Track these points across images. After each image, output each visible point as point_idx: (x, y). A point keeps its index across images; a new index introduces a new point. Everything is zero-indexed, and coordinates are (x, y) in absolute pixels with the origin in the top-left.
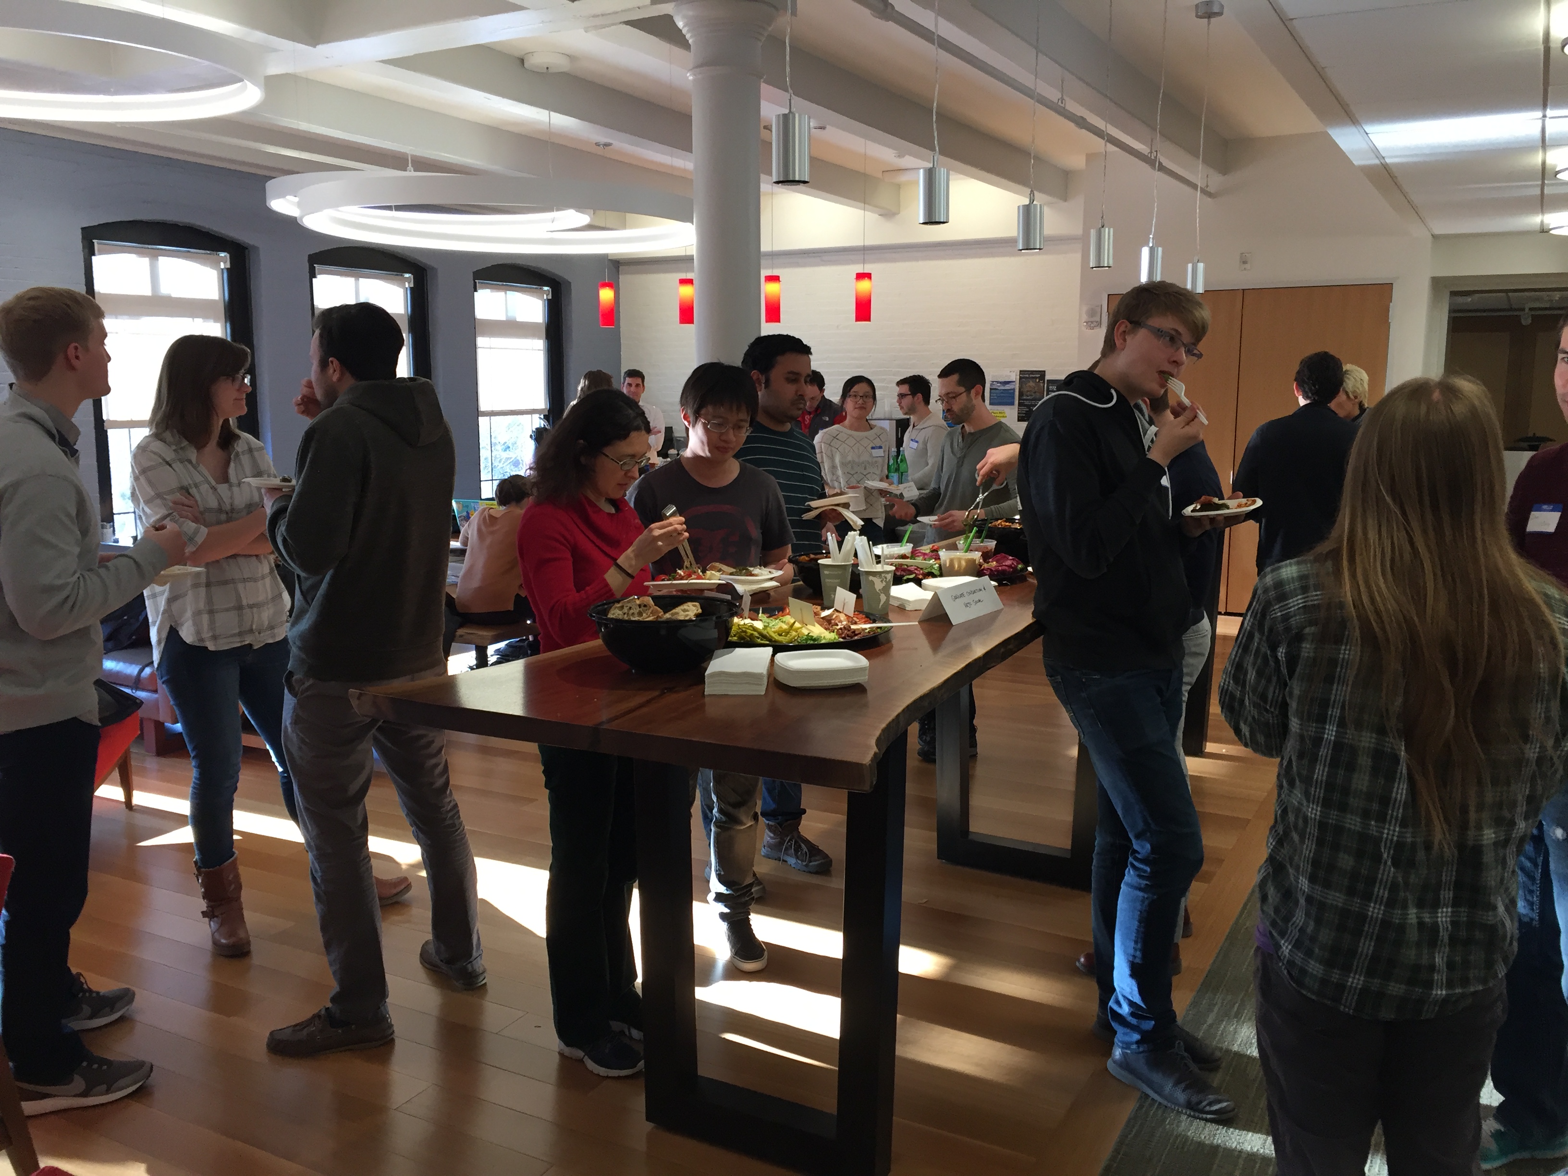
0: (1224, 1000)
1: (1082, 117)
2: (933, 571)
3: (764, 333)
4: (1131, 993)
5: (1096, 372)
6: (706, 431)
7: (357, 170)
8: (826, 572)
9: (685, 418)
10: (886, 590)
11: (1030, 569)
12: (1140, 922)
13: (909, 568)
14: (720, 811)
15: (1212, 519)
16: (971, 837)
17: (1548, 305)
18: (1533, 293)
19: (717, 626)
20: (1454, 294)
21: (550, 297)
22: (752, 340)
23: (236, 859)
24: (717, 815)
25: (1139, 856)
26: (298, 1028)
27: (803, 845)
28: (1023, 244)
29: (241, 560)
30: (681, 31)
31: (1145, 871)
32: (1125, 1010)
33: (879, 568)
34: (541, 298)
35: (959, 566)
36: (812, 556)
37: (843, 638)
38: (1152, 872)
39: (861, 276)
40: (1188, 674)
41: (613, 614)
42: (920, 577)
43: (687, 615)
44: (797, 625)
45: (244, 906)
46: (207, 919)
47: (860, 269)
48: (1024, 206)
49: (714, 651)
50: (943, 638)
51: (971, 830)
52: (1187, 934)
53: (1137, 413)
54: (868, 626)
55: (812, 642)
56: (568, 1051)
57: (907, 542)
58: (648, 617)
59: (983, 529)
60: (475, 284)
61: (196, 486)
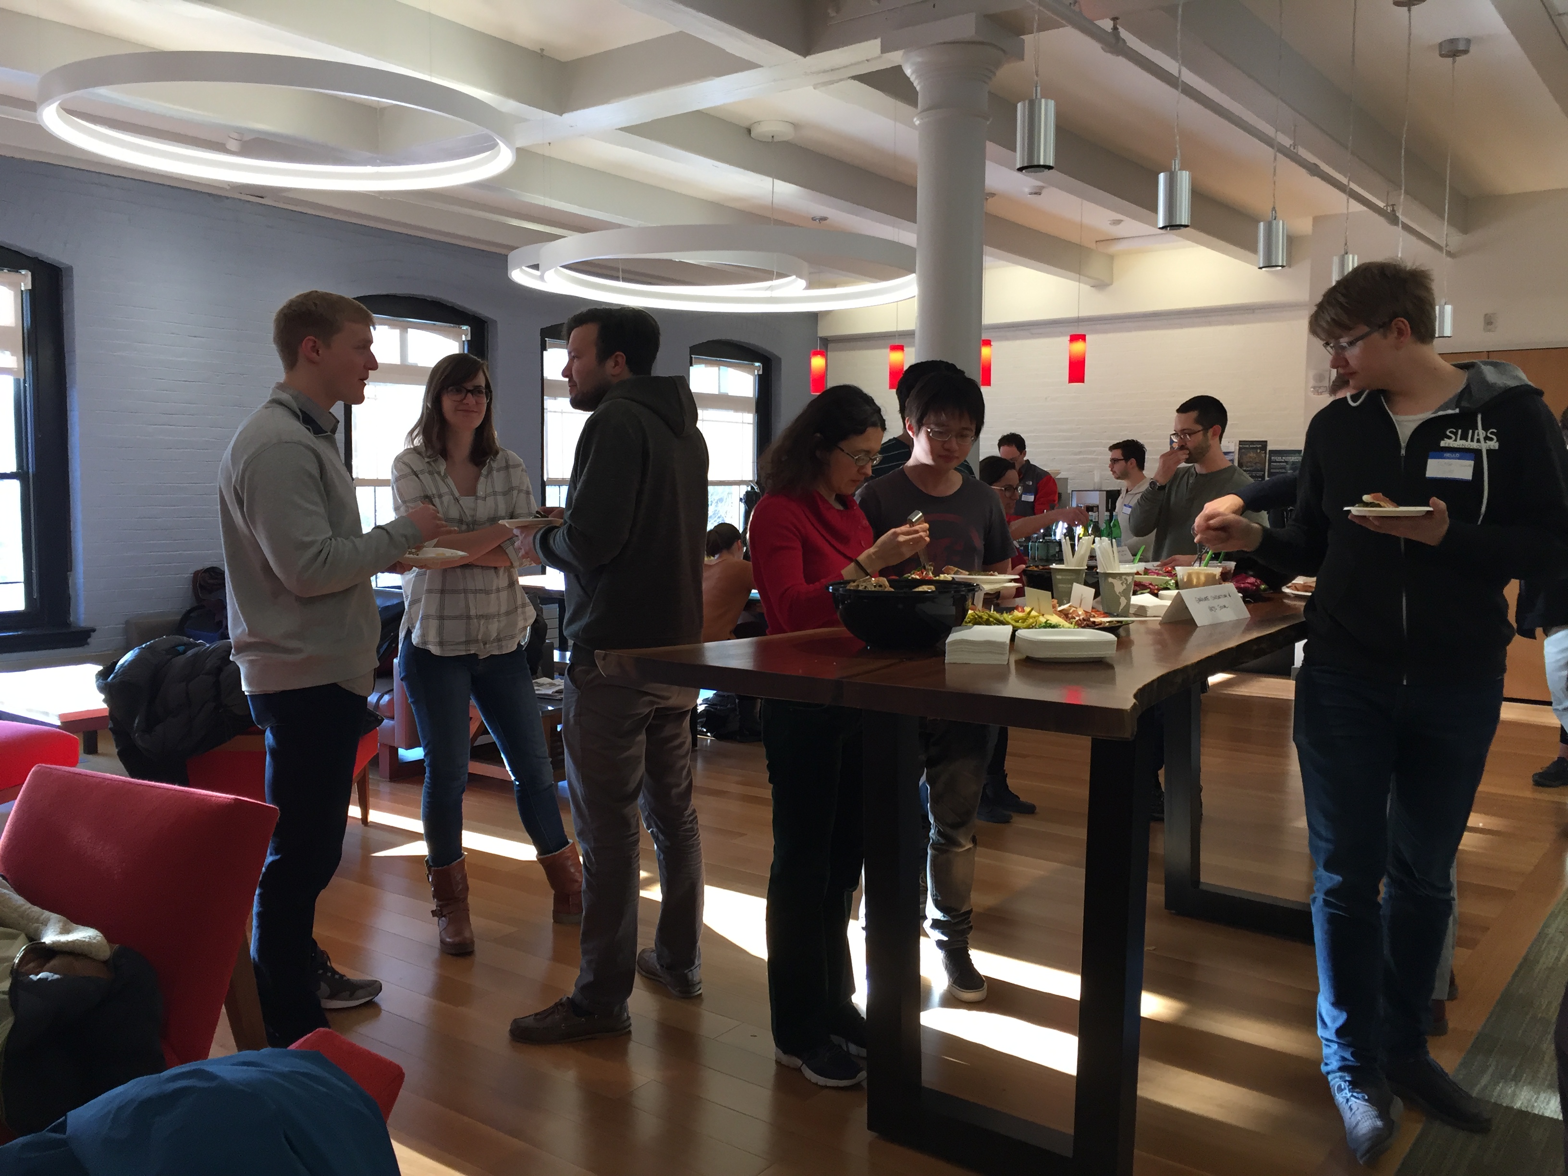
1: (1315, 164)
2: (1169, 586)
6: (930, 439)
8: (1059, 577)
10: (1126, 593)
13: (1144, 583)
14: (939, 833)
16: (1202, 887)
21: (761, 373)
23: (464, 860)
24: (935, 837)
26: (538, 1017)
29: (477, 571)
30: (909, 79)
33: (1121, 569)
34: (752, 373)
35: (1198, 581)
39: (1074, 338)
42: (1156, 590)
44: (1034, 614)
46: (436, 919)
49: (952, 628)
50: (1186, 636)
51: (1202, 880)
54: (1107, 619)
56: (785, 1059)
60: (691, 358)
61: (440, 496)
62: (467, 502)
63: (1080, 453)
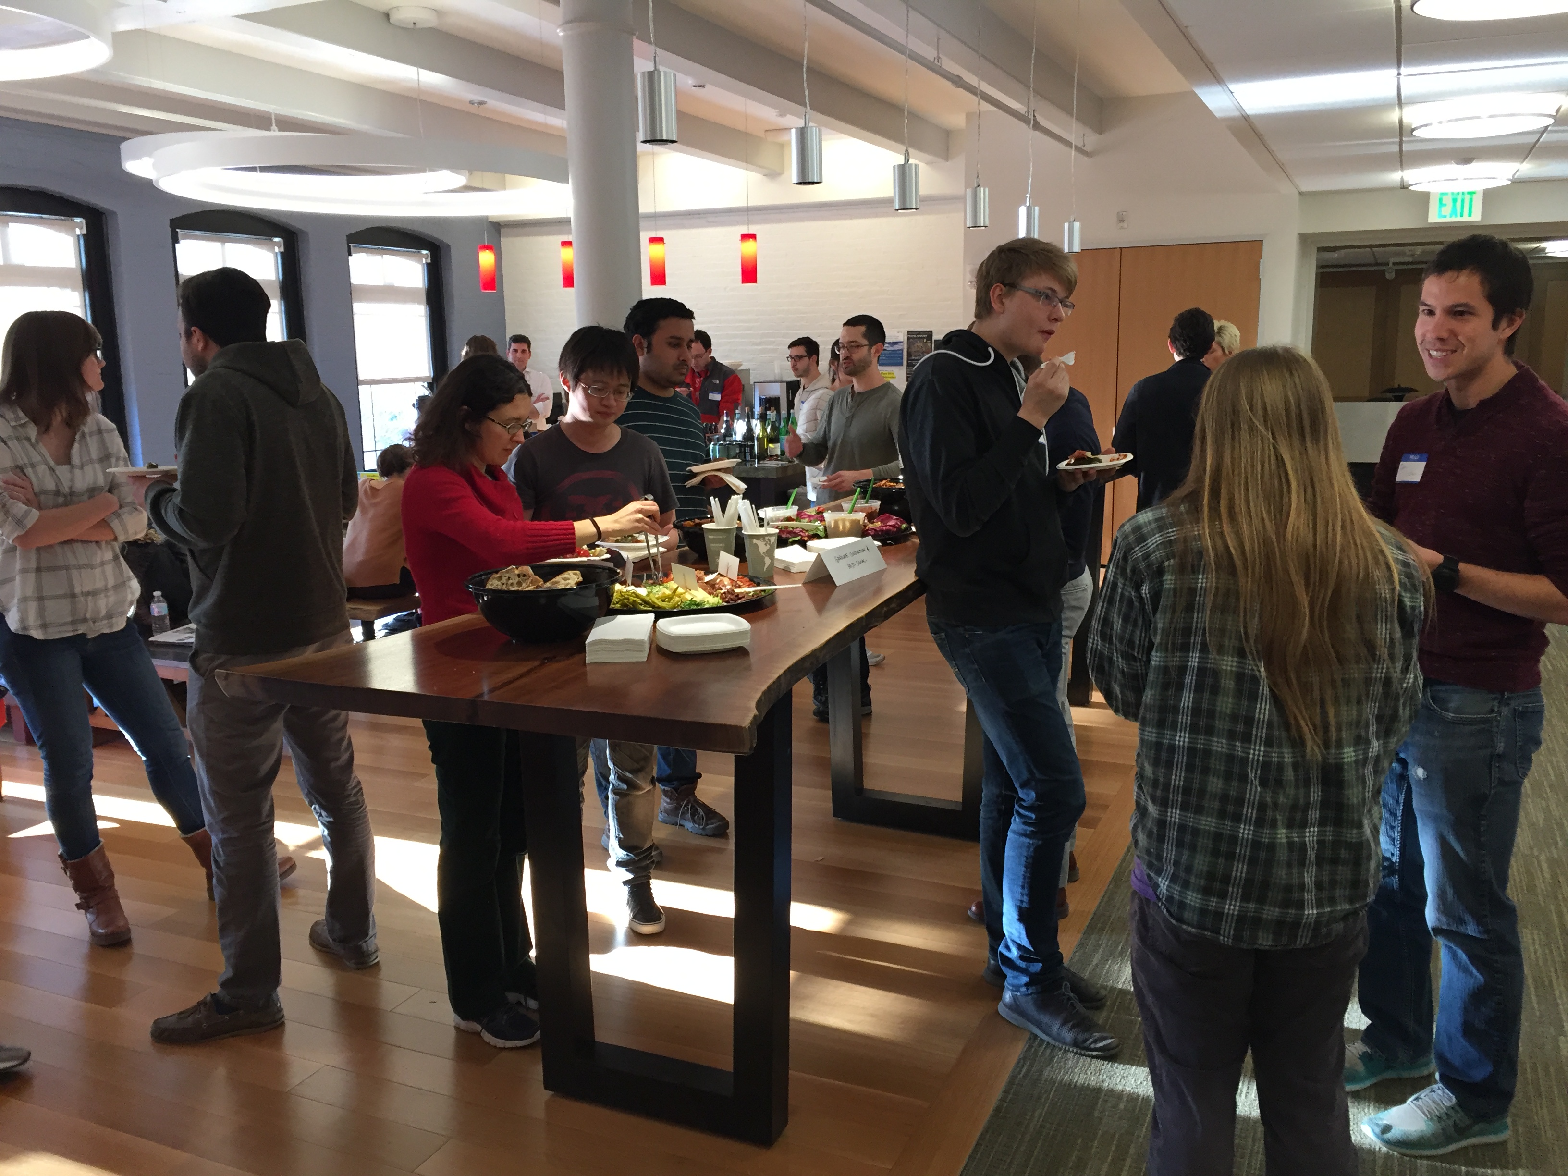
0: (1109, 940)
1: (958, 76)
2: (819, 533)
3: (646, 296)
4: (1019, 937)
5: (972, 331)
6: (587, 396)
7: (217, 130)
8: (711, 537)
9: (565, 382)
10: (770, 553)
11: (914, 529)
12: (1026, 867)
13: (795, 530)
14: (620, 778)
15: (1085, 473)
16: (865, 794)
17: (1410, 260)
18: (1397, 248)
19: (597, 594)
20: (1321, 249)
21: (429, 261)
22: (635, 303)
23: (102, 848)
24: (614, 782)
25: (1025, 804)
26: (182, 1015)
27: (699, 809)
28: (900, 205)
29: (78, 547)
31: (1031, 818)
32: (1014, 953)
33: (762, 531)
34: (420, 261)
35: (844, 527)
36: (697, 521)
37: (727, 602)
38: (1036, 819)
39: (745, 237)
40: (1067, 628)
41: (492, 585)
42: (806, 539)
43: (568, 584)
44: (680, 590)
45: (119, 894)
46: (83, 911)
47: (745, 230)
48: (900, 166)
49: (595, 620)
50: (826, 599)
51: (865, 787)
52: (1072, 879)
53: (1014, 372)
54: (751, 589)
55: (695, 607)
56: (463, 1024)
57: (793, 504)
58: (528, 587)
59: (867, 490)
60: (349, 247)
61: (33, 466)
62: (62, 471)
63: (760, 344)
